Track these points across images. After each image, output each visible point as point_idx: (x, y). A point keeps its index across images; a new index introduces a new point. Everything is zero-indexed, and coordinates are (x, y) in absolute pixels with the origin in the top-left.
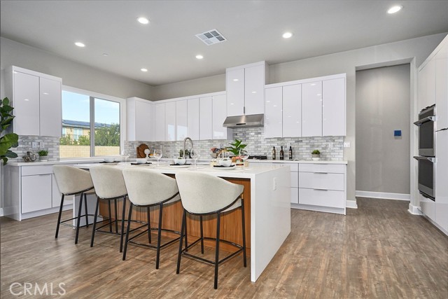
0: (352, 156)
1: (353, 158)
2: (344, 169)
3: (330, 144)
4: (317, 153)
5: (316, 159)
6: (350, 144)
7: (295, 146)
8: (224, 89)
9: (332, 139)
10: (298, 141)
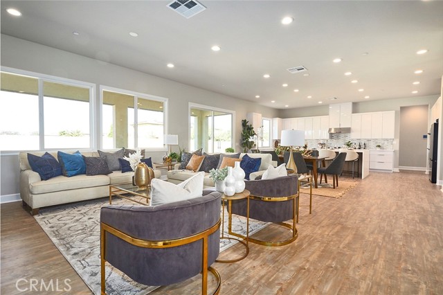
0: (397, 148)
1: (398, 148)
2: (392, 153)
3: (386, 142)
4: (379, 146)
5: (378, 149)
6: (396, 143)
7: (367, 143)
8: (328, 115)
9: (387, 140)
10: (369, 140)
